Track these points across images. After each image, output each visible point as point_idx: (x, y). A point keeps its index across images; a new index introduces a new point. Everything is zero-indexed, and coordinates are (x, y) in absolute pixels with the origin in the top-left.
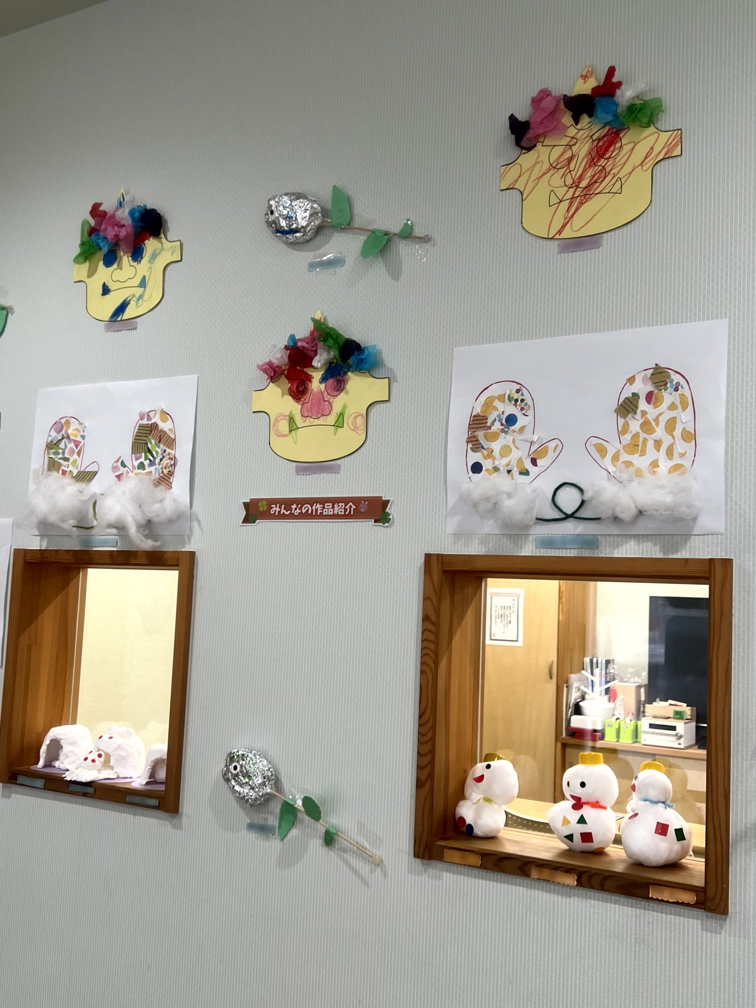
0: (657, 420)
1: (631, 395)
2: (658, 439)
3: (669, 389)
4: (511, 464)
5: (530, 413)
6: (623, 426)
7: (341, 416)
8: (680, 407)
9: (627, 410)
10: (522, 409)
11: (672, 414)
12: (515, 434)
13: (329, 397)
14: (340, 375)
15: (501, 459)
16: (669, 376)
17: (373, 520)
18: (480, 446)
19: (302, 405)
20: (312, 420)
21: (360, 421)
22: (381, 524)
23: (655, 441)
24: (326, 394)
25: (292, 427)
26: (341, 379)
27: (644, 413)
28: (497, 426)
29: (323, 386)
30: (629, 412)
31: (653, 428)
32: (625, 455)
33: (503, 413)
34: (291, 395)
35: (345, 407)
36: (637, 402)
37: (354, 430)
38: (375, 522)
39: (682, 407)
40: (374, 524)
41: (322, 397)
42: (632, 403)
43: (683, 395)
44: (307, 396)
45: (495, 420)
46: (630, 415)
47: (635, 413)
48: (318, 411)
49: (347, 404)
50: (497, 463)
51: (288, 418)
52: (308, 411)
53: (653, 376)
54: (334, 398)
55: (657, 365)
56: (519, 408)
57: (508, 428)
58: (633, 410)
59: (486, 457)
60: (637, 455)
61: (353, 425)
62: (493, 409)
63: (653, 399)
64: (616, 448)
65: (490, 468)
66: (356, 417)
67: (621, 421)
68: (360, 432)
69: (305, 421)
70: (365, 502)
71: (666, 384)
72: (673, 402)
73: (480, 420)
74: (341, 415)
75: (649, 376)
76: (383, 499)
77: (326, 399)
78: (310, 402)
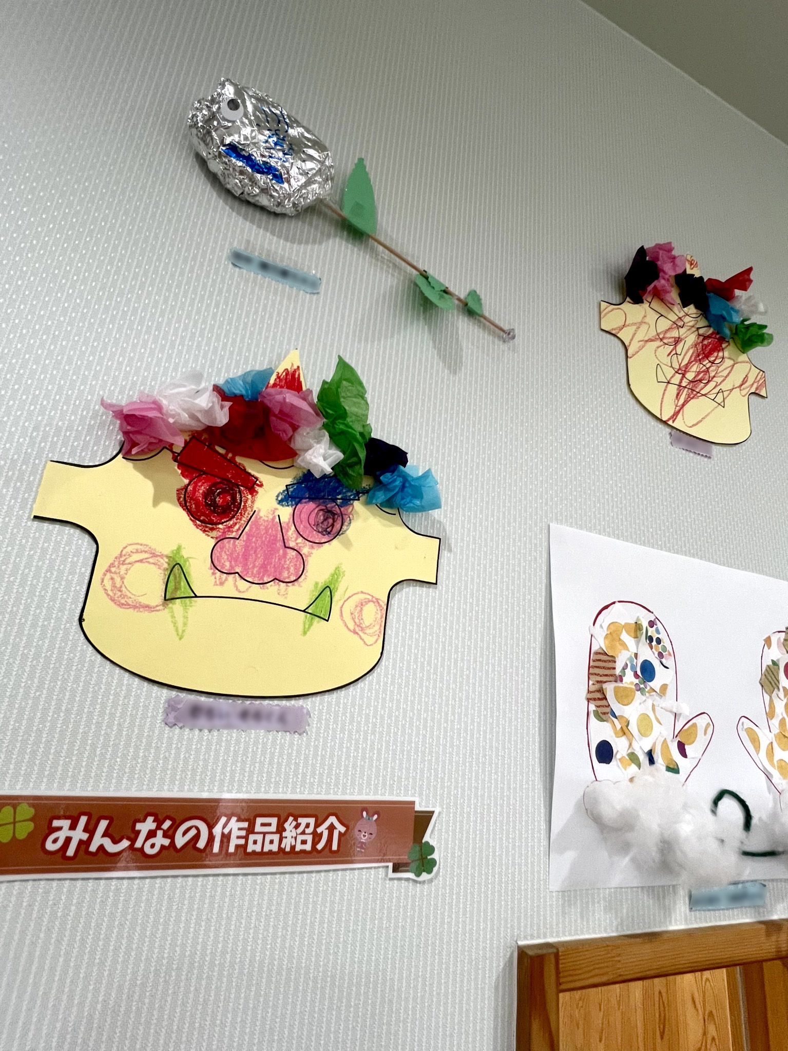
1: (771, 663)
5: (670, 663)
6: (770, 706)
7: (327, 592)
9: (771, 682)
10: (660, 655)
12: (654, 695)
13: (300, 540)
14: (334, 500)
15: (640, 739)
17: (391, 865)
18: (609, 710)
19: (219, 540)
20: (242, 585)
21: (371, 614)
22: (411, 875)
24: (291, 533)
25: (177, 589)
26: (337, 509)
27: (785, 691)
28: (629, 679)
29: (285, 513)
30: (773, 687)
32: (779, 750)
33: (636, 655)
34: (184, 506)
35: (337, 574)
36: (778, 674)
37: (355, 632)
38: (396, 869)
40: (391, 874)
41: (280, 536)
42: (773, 674)
44: (237, 525)
45: (626, 666)
46: (775, 692)
47: (779, 689)
48: (264, 567)
49: (343, 568)
50: (634, 747)
51: (164, 562)
52: (232, 558)
54: (312, 547)
56: (656, 653)
57: (644, 683)
58: (776, 684)
59: (618, 733)
61: (353, 619)
62: (620, 645)
64: (767, 738)
65: (625, 754)
66: (362, 604)
67: (767, 699)
68: (370, 640)
69: (222, 584)
70: (370, 815)
73: (605, 661)
74: (328, 590)
75: (782, 641)
76: (417, 808)
77: (292, 544)
78: (244, 537)
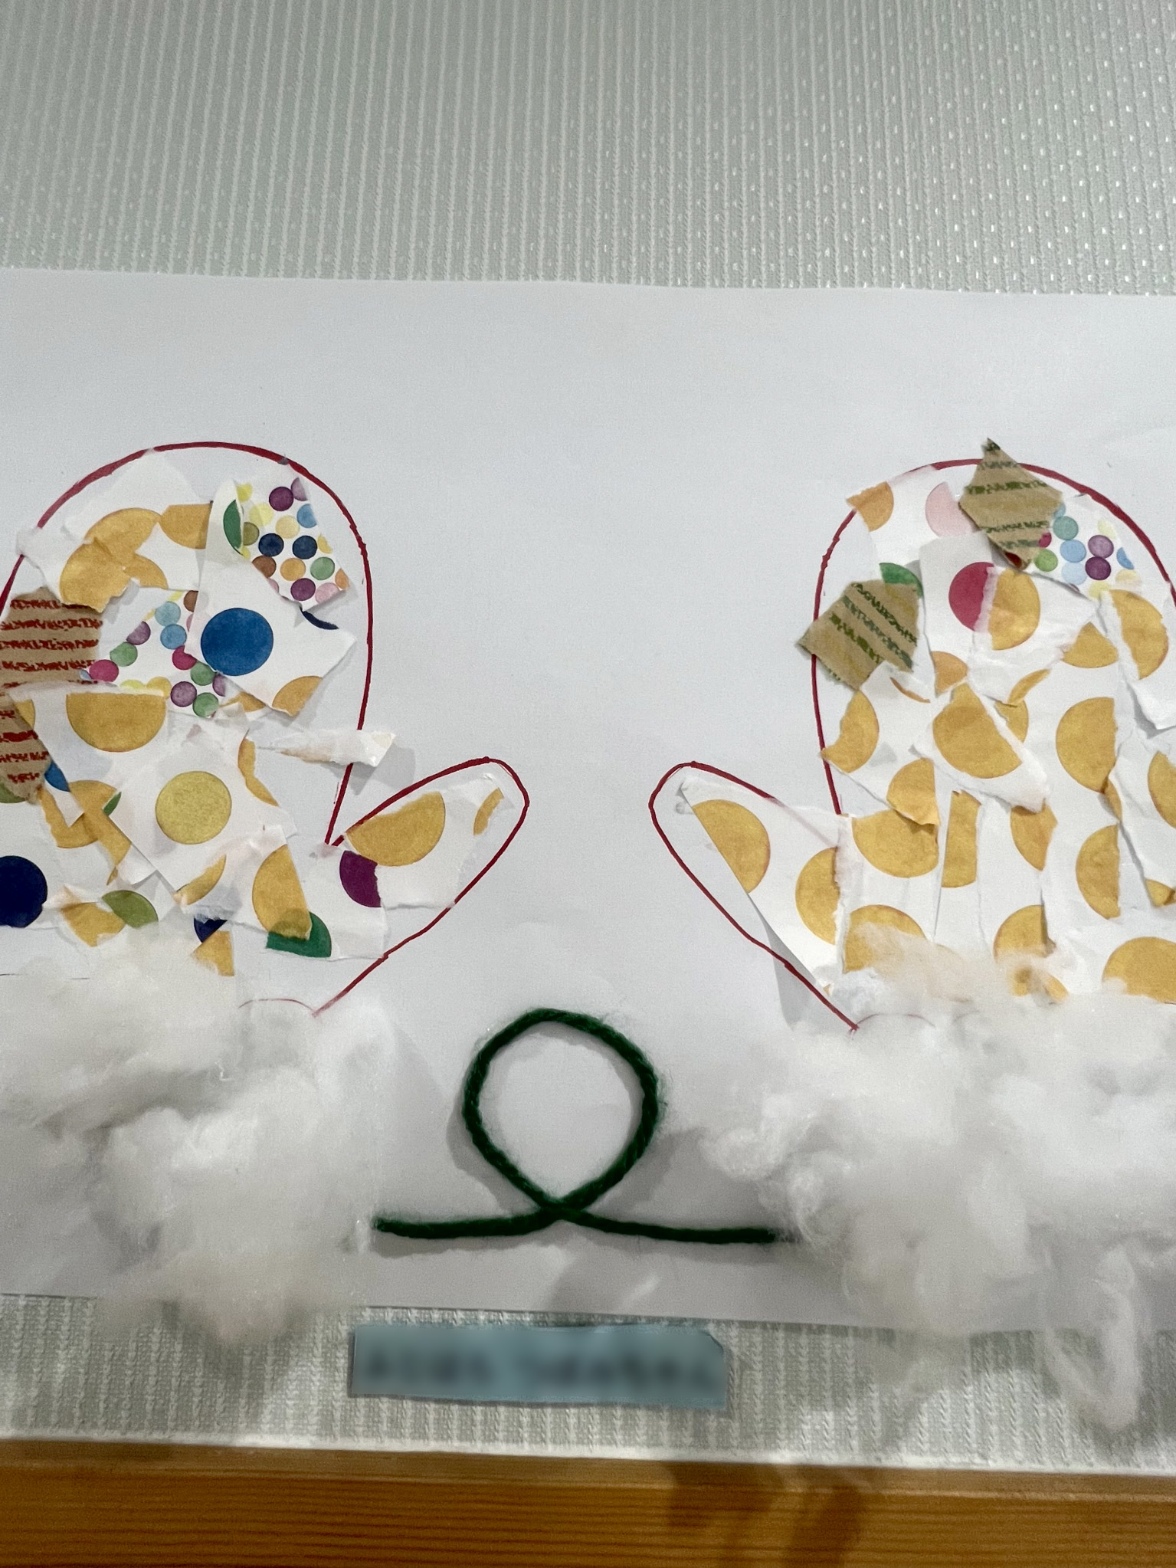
0: (1015, 710)
1: (878, 575)
2: (1033, 804)
3: (1062, 562)
4: (225, 880)
5: (348, 612)
6: (846, 725)
8: (1124, 651)
9: (863, 643)
10: (303, 589)
11: (1093, 683)
12: (253, 716)
15: (162, 851)
16: (1054, 503)
18: (40, 766)
23: (1020, 810)
27: (949, 671)
28: (152, 667)
30: (876, 658)
31: (1001, 746)
32: (871, 871)
33: (191, 599)
36: (913, 613)
39: (1136, 656)
42: (886, 614)
43: (1131, 596)
45: (145, 631)
46: (883, 672)
47: (907, 663)
50: (134, 873)
53: (976, 499)
55: (992, 448)
56: (286, 585)
57: (215, 679)
58: (892, 645)
59: (71, 835)
60: (929, 882)
62: (132, 572)
63: (987, 604)
64: (816, 832)
65: (92, 895)
67: (836, 698)
71: (1046, 540)
72: (1088, 628)
73: (52, 625)
75: (958, 494)
